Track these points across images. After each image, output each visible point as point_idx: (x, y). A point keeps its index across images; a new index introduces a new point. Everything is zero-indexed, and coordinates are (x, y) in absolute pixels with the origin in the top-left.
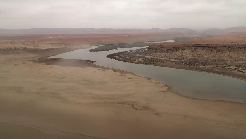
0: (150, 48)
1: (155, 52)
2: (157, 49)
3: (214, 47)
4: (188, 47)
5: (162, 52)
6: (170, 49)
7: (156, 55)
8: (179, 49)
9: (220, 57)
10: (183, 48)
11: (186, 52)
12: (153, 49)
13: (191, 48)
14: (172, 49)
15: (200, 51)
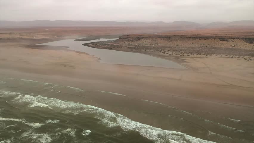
0: (120, 38)
1: (123, 41)
2: (124, 39)
3: (170, 37)
4: (151, 37)
5: (128, 41)
6: (135, 39)
7: (122, 43)
8: (142, 39)
9: (170, 45)
10: (146, 38)
11: (147, 41)
12: (121, 39)
13: (153, 38)
14: (137, 39)
15: (159, 40)
